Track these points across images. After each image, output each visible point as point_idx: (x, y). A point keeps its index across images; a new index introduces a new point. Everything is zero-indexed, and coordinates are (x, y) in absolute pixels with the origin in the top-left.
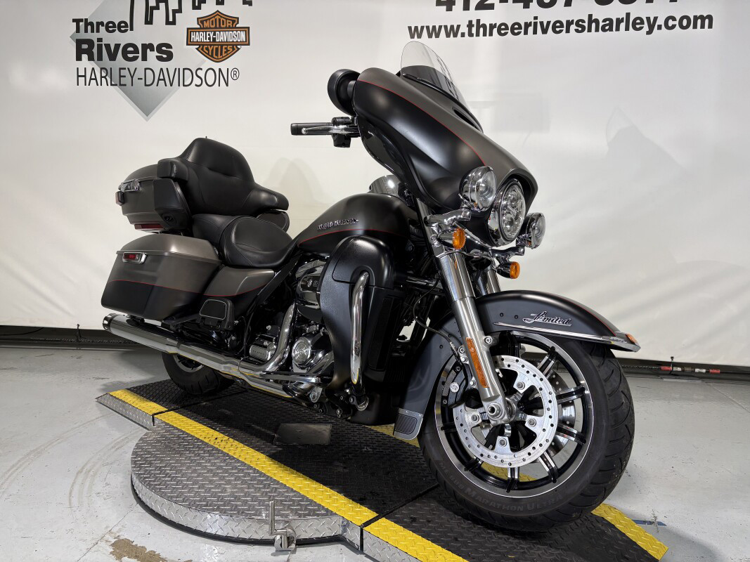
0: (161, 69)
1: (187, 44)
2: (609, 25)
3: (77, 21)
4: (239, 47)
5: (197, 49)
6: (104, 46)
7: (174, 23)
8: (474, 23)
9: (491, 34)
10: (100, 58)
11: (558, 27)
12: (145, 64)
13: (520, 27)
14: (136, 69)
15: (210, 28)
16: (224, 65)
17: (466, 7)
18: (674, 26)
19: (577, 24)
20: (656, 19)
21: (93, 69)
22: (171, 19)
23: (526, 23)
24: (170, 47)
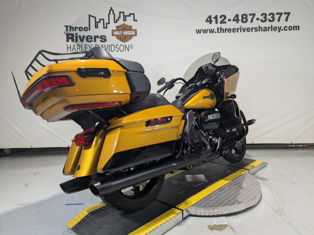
0: (102, 45)
1: (112, 36)
2: (266, 29)
3: (67, 27)
4: (132, 37)
5: (116, 37)
6: (78, 37)
7: (106, 28)
8: (219, 28)
9: (225, 32)
10: (77, 41)
11: (249, 30)
12: (96, 43)
13: (235, 30)
14: (92, 45)
15: (121, 30)
16: (127, 44)
17: (217, 23)
18: (287, 30)
19: (255, 29)
20: (281, 27)
21: (74, 45)
22: (105, 26)
23: (237, 28)
24: (105, 37)
